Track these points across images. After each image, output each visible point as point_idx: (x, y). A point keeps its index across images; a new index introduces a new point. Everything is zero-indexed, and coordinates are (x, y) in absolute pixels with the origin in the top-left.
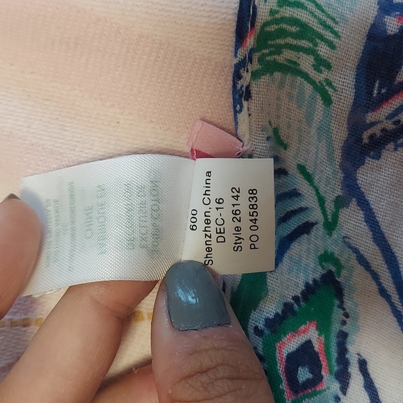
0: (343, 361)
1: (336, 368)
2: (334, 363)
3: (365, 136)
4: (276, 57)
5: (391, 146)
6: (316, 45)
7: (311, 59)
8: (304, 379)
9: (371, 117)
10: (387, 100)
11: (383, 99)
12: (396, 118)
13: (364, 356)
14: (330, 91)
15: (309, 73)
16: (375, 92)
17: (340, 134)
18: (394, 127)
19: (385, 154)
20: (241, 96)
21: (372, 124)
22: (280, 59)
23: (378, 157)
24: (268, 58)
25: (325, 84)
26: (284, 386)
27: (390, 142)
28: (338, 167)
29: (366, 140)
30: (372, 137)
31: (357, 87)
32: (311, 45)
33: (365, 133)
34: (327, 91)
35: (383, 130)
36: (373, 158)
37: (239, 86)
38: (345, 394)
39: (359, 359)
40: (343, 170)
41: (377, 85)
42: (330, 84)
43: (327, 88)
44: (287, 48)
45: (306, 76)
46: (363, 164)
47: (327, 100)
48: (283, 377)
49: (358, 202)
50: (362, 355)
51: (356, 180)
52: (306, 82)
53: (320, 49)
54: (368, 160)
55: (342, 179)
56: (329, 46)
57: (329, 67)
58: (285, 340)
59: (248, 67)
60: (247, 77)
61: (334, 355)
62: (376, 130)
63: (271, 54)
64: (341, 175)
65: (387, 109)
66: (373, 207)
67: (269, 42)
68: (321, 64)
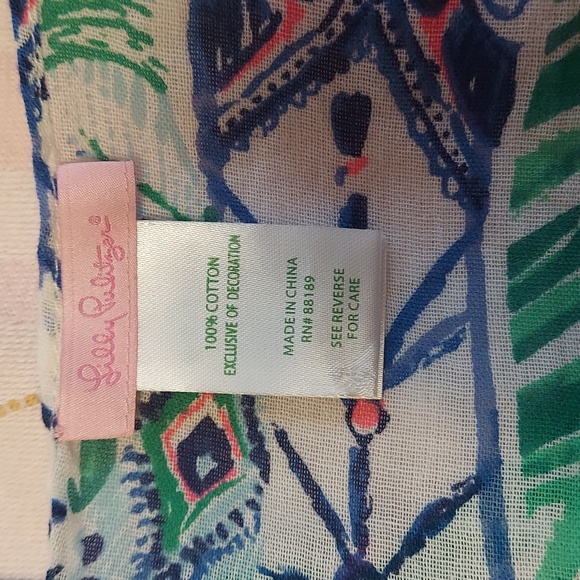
0: (256, 437)
1: (250, 447)
2: (246, 440)
3: (222, 122)
4: (73, 37)
5: (258, 130)
6: (124, 13)
7: (123, 34)
8: (207, 472)
9: (221, 98)
10: (237, 72)
11: (231, 72)
12: (255, 95)
13: (282, 425)
14: (160, 72)
15: (125, 53)
16: (219, 64)
17: (188, 126)
18: (255, 105)
19: (253, 142)
20: (37, 95)
21: (227, 106)
22: (80, 39)
23: (245, 147)
24: (62, 39)
25: (150, 65)
26: (181, 487)
27: (256, 126)
28: (197, 169)
29: (224, 128)
30: (231, 123)
31: (193, 62)
32: (118, 15)
33: (220, 119)
34: (155, 74)
35: (243, 112)
36: (240, 149)
37: (31, 80)
38: (267, 482)
39: (276, 431)
40: (205, 172)
41: (219, 54)
42: (156, 62)
43: (155, 69)
44: (85, 23)
45: (120, 59)
46: (229, 160)
47: (160, 86)
48: (177, 476)
49: (233, 210)
50: (279, 424)
51: (223, 182)
52: (122, 67)
53: (131, 18)
54: (233, 153)
55: (206, 184)
56: (143, 13)
57: (149, 41)
58: (172, 426)
59: (38, 52)
60: (38, 65)
61: (245, 430)
62: (234, 112)
63: (65, 33)
64: (203, 179)
65: (239, 85)
66: (253, 213)
67: (60, 17)
68: (138, 38)
